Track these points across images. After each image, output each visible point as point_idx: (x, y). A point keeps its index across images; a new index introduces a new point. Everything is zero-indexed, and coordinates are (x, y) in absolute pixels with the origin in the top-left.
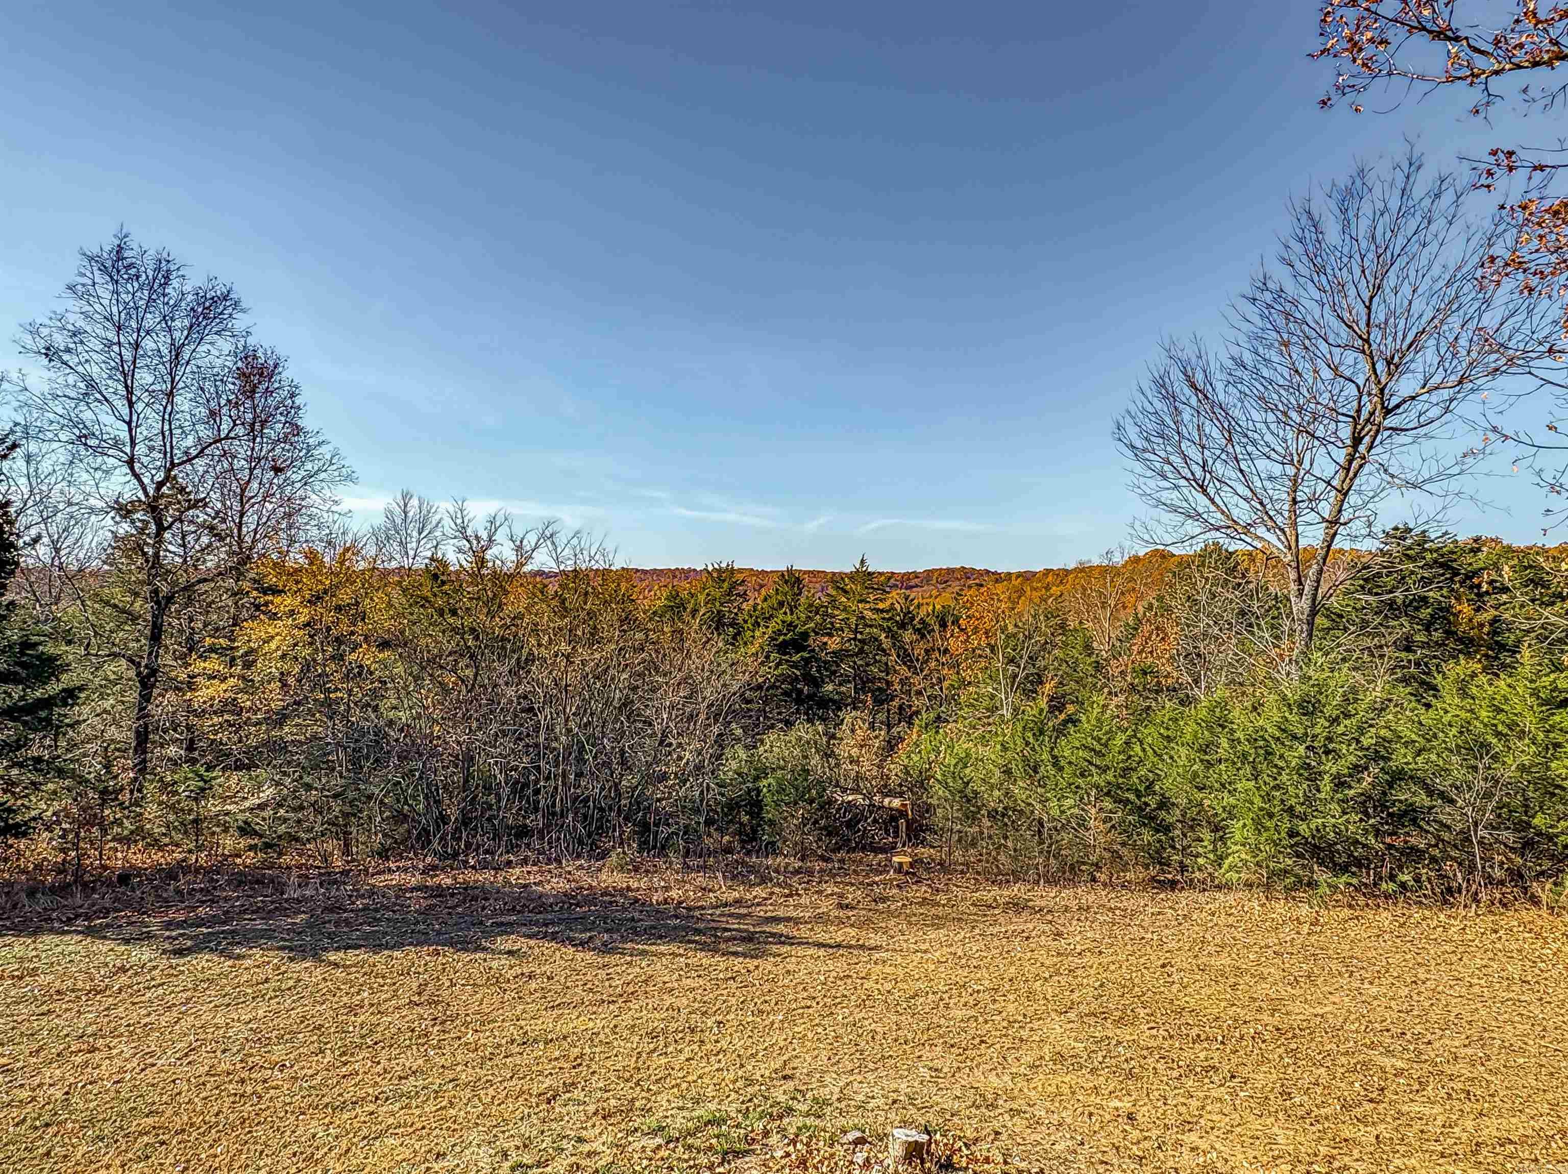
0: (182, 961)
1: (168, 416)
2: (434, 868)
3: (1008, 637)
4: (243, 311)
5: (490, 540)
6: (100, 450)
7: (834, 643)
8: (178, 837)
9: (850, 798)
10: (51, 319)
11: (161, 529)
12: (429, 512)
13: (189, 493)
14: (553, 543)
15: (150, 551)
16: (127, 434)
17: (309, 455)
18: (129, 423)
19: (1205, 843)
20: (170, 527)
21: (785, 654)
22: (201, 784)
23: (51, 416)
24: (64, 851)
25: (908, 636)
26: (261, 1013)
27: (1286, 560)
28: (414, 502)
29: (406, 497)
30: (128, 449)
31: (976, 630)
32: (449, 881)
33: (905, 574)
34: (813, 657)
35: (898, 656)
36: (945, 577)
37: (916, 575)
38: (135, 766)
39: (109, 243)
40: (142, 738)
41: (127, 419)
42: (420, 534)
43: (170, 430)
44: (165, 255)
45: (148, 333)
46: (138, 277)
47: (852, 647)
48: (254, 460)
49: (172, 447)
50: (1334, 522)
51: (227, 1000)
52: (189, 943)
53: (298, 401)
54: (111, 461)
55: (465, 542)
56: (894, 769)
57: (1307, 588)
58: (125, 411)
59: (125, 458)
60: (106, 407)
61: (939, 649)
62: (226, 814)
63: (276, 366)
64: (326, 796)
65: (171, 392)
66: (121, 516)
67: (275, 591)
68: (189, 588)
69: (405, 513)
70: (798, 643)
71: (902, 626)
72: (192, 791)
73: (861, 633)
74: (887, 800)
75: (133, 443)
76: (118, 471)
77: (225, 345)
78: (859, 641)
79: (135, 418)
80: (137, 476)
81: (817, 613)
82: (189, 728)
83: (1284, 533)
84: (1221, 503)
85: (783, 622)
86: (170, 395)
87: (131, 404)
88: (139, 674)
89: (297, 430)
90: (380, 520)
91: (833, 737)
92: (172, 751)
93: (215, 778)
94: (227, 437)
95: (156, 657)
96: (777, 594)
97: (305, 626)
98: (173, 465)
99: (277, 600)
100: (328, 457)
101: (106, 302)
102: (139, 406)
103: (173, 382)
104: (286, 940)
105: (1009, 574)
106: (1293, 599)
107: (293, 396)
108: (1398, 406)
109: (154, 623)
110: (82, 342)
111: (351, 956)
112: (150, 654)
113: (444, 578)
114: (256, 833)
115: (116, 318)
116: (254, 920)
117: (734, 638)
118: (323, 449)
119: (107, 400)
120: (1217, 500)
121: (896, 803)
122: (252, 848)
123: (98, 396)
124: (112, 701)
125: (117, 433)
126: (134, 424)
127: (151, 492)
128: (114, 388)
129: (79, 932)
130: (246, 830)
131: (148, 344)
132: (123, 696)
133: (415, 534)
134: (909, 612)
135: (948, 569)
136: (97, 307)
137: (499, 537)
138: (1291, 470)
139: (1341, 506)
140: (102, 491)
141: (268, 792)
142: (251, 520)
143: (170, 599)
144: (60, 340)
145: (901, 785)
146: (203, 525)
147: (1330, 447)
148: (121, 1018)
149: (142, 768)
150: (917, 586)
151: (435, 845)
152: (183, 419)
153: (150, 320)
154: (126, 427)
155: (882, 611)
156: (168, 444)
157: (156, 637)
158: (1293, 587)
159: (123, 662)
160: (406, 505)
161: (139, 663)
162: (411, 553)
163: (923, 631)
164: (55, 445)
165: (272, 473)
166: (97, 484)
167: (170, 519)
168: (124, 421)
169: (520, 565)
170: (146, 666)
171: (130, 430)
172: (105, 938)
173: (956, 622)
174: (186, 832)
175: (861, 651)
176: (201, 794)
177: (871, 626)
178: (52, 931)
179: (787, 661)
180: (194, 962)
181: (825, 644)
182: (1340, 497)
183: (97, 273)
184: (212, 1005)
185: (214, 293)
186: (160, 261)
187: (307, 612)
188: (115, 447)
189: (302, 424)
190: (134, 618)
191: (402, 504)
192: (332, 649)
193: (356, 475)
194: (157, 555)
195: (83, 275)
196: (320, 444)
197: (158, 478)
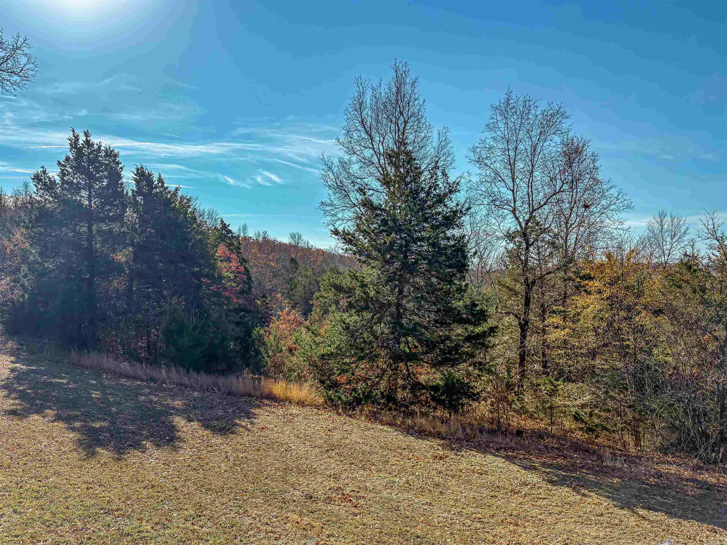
0: (554, 488)
1: (530, 185)
2: (700, 468)
4: (567, 117)
6: (501, 206)
8: (542, 415)
10: (480, 144)
11: (528, 245)
12: (678, 225)
13: (541, 225)
15: (523, 258)
16: (512, 196)
17: (604, 196)
18: (513, 191)
20: (532, 244)
22: (552, 387)
23: (480, 192)
24: (492, 412)
26: (601, 534)
28: (668, 219)
29: (662, 215)
30: (512, 205)
32: (714, 480)
38: (520, 373)
39: (503, 98)
40: (522, 358)
41: (512, 189)
42: (672, 239)
43: (532, 191)
44: (528, 98)
45: (521, 142)
46: (516, 112)
48: (573, 203)
49: (532, 201)
51: (580, 520)
52: (556, 478)
53: (597, 164)
54: (506, 211)
58: (511, 185)
59: (512, 209)
60: (503, 184)
62: (565, 407)
63: (584, 146)
64: (624, 406)
65: (532, 171)
66: (510, 240)
67: (589, 278)
68: (542, 277)
69: (662, 226)
72: (548, 391)
75: (515, 201)
76: (508, 216)
77: (557, 139)
79: (515, 187)
80: (517, 219)
82: (544, 355)
86: (532, 172)
87: (513, 180)
88: (520, 324)
89: (597, 181)
90: (644, 233)
92: (537, 367)
93: (559, 385)
94: (560, 191)
95: (528, 315)
97: (608, 299)
98: (534, 210)
99: (591, 283)
100: (616, 195)
101: (502, 129)
102: (518, 181)
103: (532, 165)
104: (610, 493)
107: (594, 161)
109: (526, 297)
110: (492, 153)
111: (652, 515)
112: (525, 313)
113: (695, 268)
114: (582, 421)
115: (507, 137)
116: (589, 474)
118: (612, 191)
119: (503, 180)
122: (581, 429)
123: (499, 178)
124: (507, 338)
125: (508, 196)
126: (515, 191)
127: (523, 225)
128: (506, 173)
129: (503, 458)
130: (577, 418)
131: (521, 147)
132: (512, 335)
133: (668, 239)
136: (499, 133)
140: (502, 228)
141: (587, 398)
142: (572, 237)
143: (533, 283)
144: (484, 153)
146: (548, 242)
148: (528, 512)
149: (523, 374)
151: (701, 451)
152: (537, 184)
153: (522, 134)
154: (511, 193)
156: (531, 199)
157: (527, 303)
159: (512, 316)
160: (662, 221)
161: (520, 318)
162: (667, 252)
164: (482, 207)
165: (584, 209)
166: (499, 225)
167: (532, 240)
168: (511, 190)
170: (523, 320)
171: (514, 195)
172: (514, 463)
174: (545, 413)
176: (553, 393)
178: (491, 453)
180: (560, 491)
183: (498, 116)
184: (573, 520)
185: (551, 112)
186: (526, 101)
187: (608, 290)
188: (507, 204)
189: (599, 177)
190: (516, 294)
191: (659, 220)
192: (623, 314)
193: (633, 205)
194: (527, 260)
195: (493, 118)
196: (610, 188)
197: (527, 218)
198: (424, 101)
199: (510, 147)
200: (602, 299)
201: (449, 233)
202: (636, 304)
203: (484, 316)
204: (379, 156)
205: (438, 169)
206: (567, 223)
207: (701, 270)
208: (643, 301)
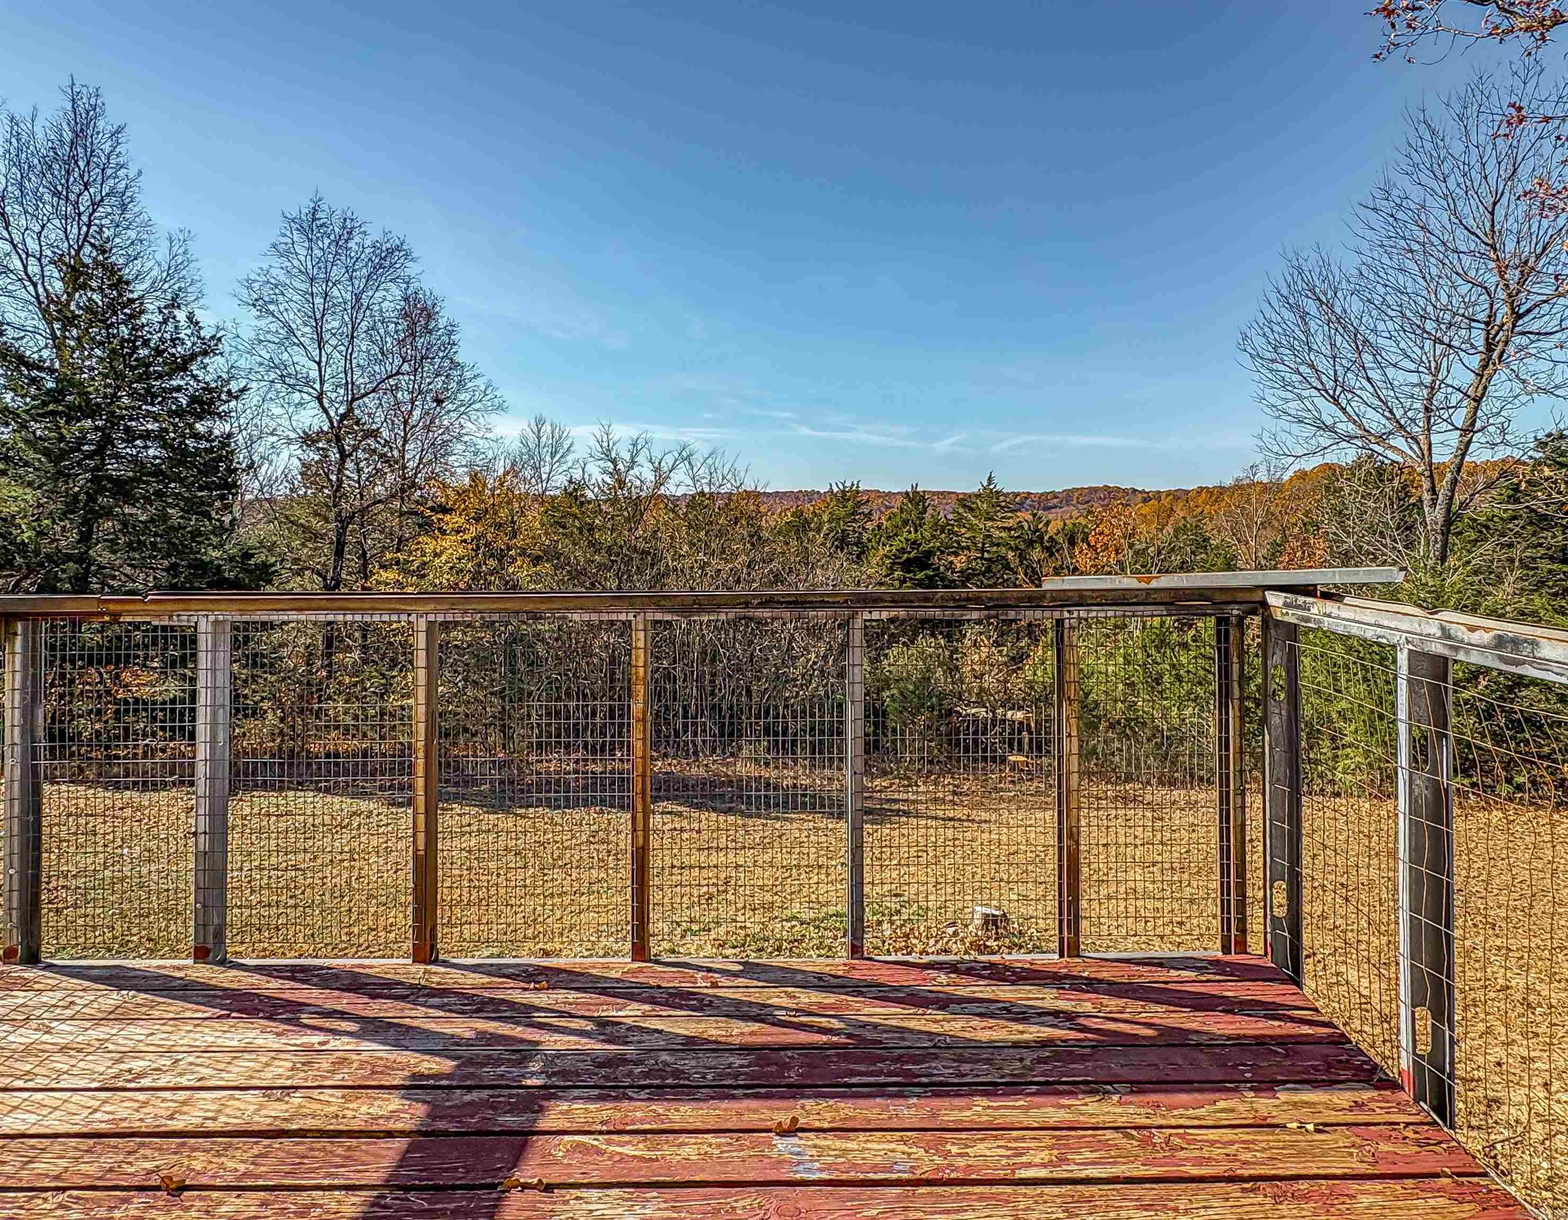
1: (349, 357)
2: (585, 760)
3: (1137, 553)
4: (413, 259)
5: (633, 462)
6: (296, 387)
7: (959, 562)
9: (973, 711)
11: (344, 456)
12: (560, 437)
13: (365, 425)
14: (690, 463)
15: (334, 478)
16: (317, 373)
17: (466, 388)
18: (319, 363)
19: (1324, 751)
20: (351, 455)
21: (909, 572)
22: (384, 681)
23: (258, 359)
25: (1036, 554)
27: (1419, 470)
28: (547, 428)
29: (540, 422)
30: (317, 386)
31: (1106, 547)
33: (1042, 494)
34: (937, 575)
35: (1026, 575)
36: (1086, 497)
37: (1055, 495)
38: (324, 666)
39: (306, 207)
40: (329, 642)
41: (317, 359)
42: (552, 458)
43: (351, 368)
44: (349, 214)
45: (335, 284)
47: (979, 566)
48: (416, 392)
49: (353, 383)
50: (1469, 430)
53: (454, 337)
54: (304, 396)
55: (610, 464)
56: (1017, 684)
57: (1441, 497)
58: (316, 353)
59: (315, 394)
60: (300, 350)
61: (1068, 568)
63: (434, 305)
65: (354, 334)
66: (308, 446)
67: (445, 510)
68: (364, 511)
69: (539, 438)
70: (922, 561)
71: (1031, 543)
73: (988, 552)
74: (1009, 713)
75: (322, 383)
76: (309, 405)
77: (396, 292)
78: (986, 559)
79: (324, 359)
80: (325, 411)
81: (942, 532)
83: (1418, 443)
84: (1352, 413)
85: (907, 540)
86: (351, 338)
87: (320, 346)
88: (326, 586)
89: (455, 365)
90: (515, 446)
91: (956, 651)
93: (394, 677)
94: (398, 373)
95: (340, 571)
96: (902, 512)
97: (471, 541)
98: (353, 400)
99: (448, 517)
100: (483, 388)
101: (302, 258)
102: (328, 348)
103: (354, 325)
105: (1159, 492)
106: (1426, 509)
107: (450, 333)
108: (1529, 311)
109: (338, 540)
110: (282, 293)
112: (335, 568)
113: (582, 499)
115: (310, 272)
117: (858, 557)
118: (478, 381)
119: (302, 344)
120: (1349, 409)
121: (1019, 715)
123: (294, 340)
125: (309, 371)
126: (323, 364)
127: (335, 423)
128: (306, 333)
133: (548, 458)
134: (1038, 530)
135: (1089, 488)
136: (296, 263)
137: (640, 459)
138: (1428, 379)
139: (1475, 413)
140: (294, 423)
143: (349, 520)
144: (266, 292)
145: (1024, 699)
147: (1462, 354)
149: (330, 670)
150: (1055, 507)
153: (335, 273)
154: (316, 367)
155: (1010, 529)
156: (349, 380)
157: (339, 553)
158: (1426, 497)
159: (312, 574)
160: (539, 431)
161: (327, 576)
162: (544, 477)
163: (1051, 549)
165: (431, 404)
166: (291, 417)
167: (350, 448)
168: (315, 362)
169: (659, 484)
170: (332, 579)
171: (320, 370)
173: (1085, 540)
175: (989, 569)
176: (385, 690)
177: (998, 545)
179: (911, 579)
181: (951, 563)
182: (1473, 404)
183: (296, 233)
185: (388, 245)
186: (345, 220)
187: (472, 529)
188: (307, 384)
189: (459, 359)
190: (316, 536)
191: (535, 429)
192: (492, 563)
193: (506, 404)
194: (340, 481)
195: (285, 235)
196: (475, 377)
197: (342, 410)
198: (140, 173)
199: (315, 290)
200: (465, 541)
201: (200, 427)
202: (509, 549)
203: (267, 574)
204: (24, 256)
205: (179, 307)
206: (406, 423)
207: (589, 502)
208: (518, 542)
